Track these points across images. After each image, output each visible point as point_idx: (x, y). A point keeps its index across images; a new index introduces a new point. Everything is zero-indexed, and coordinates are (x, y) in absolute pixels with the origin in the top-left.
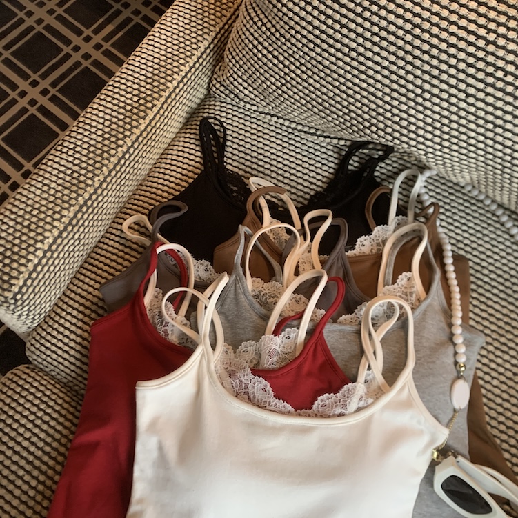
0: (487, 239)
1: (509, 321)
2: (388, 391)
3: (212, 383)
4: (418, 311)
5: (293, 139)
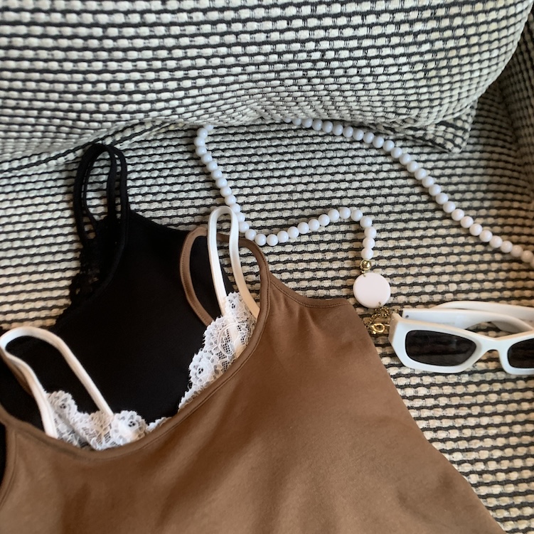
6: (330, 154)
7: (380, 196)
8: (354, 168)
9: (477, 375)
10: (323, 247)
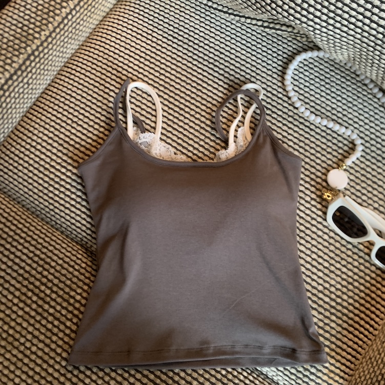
1: (365, 173)
5: (209, 16)
6: (365, 104)
7: (375, 140)
8: (372, 119)
9: (356, 249)
10: (329, 144)
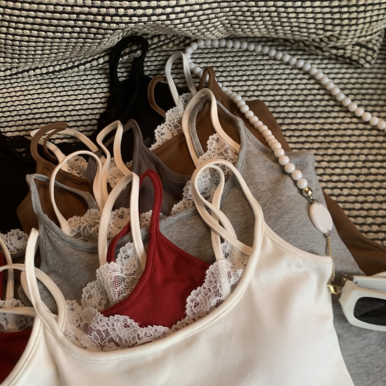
0: (268, 77)
1: (326, 133)
2: (252, 252)
3: (67, 351)
4: (240, 164)
5: (59, 82)
6: (275, 67)
9: (379, 218)
